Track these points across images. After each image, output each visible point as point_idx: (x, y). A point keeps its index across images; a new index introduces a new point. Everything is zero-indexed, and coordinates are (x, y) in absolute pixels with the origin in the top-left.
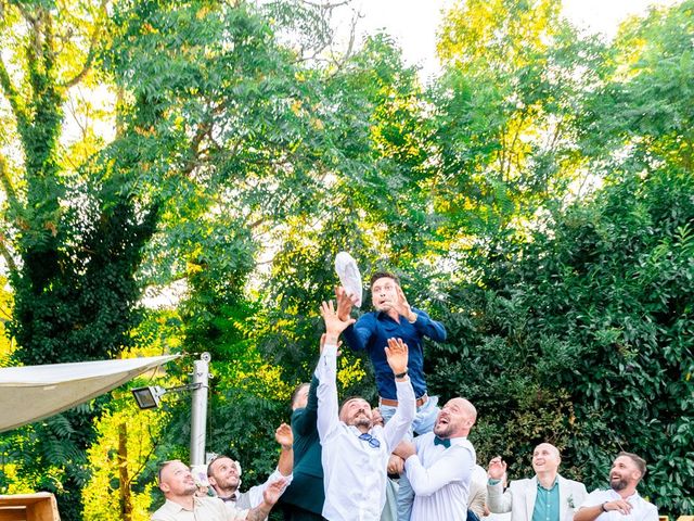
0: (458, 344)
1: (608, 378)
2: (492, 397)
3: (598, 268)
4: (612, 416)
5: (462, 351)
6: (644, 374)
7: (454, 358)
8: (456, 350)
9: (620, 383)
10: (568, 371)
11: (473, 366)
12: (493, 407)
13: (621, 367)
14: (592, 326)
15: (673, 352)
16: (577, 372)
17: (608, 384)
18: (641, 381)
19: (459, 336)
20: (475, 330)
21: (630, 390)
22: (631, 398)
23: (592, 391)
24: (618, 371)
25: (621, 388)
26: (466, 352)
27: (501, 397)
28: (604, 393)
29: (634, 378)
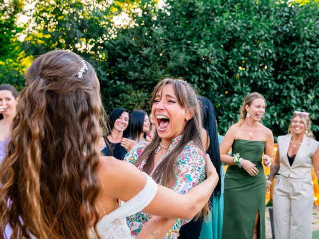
0: (128, 52)
1: (201, 73)
2: (145, 79)
3: (197, 21)
4: (203, 92)
5: (129, 56)
6: (218, 72)
7: (125, 59)
8: (126, 55)
9: (207, 76)
10: (183, 68)
11: (134, 63)
12: (145, 84)
13: (208, 68)
14: (195, 47)
15: (233, 62)
16: (187, 69)
17: (202, 76)
18: (217, 76)
19: (128, 48)
20: (136, 46)
21: (211, 79)
22: (212, 84)
23: (194, 79)
24: (206, 70)
25: (207, 79)
26: (131, 56)
27: (149, 80)
28: (199, 81)
29: (214, 74)
